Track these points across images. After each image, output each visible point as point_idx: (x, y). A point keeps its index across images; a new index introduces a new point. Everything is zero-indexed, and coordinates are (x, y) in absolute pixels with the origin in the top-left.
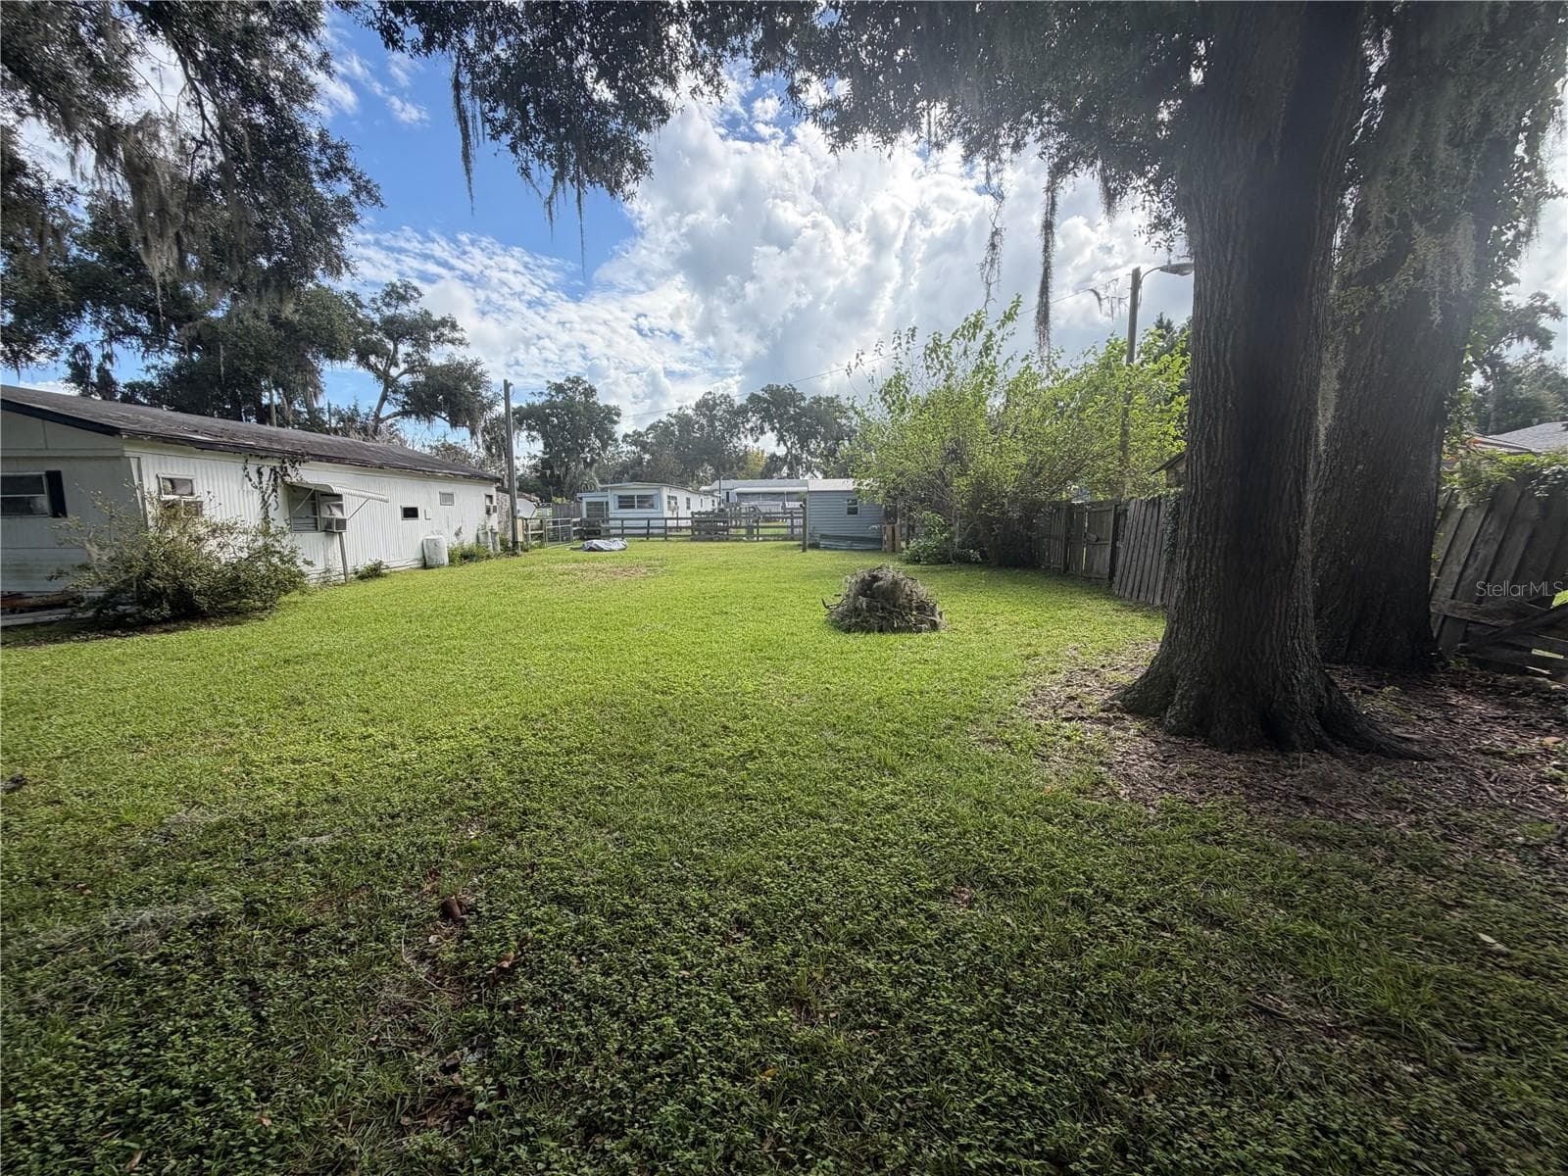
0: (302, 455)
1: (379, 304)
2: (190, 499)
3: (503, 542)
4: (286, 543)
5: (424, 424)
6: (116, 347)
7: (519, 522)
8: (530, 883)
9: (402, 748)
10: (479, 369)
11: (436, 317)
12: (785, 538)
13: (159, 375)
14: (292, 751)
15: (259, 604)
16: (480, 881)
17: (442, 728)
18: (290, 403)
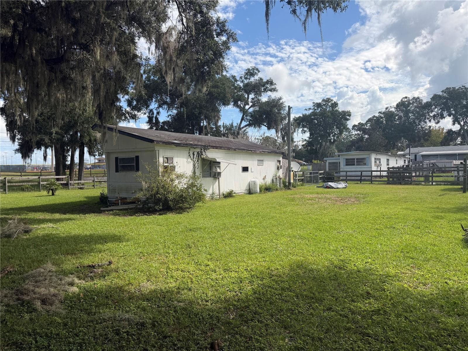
0: (208, 146)
1: (243, 79)
2: (172, 165)
3: (284, 183)
4: (198, 182)
5: (257, 129)
6: (161, 109)
7: (292, 173)
8: (247, 345)
9: (218, 273)
10: (281, 101)
11: (265, 80)
12: (453, 183)
13: (171, 118)
14: (182, 267)
15: (188, 206)
16: (228, 337)
17: (234, 267)
18: (209, 124)
